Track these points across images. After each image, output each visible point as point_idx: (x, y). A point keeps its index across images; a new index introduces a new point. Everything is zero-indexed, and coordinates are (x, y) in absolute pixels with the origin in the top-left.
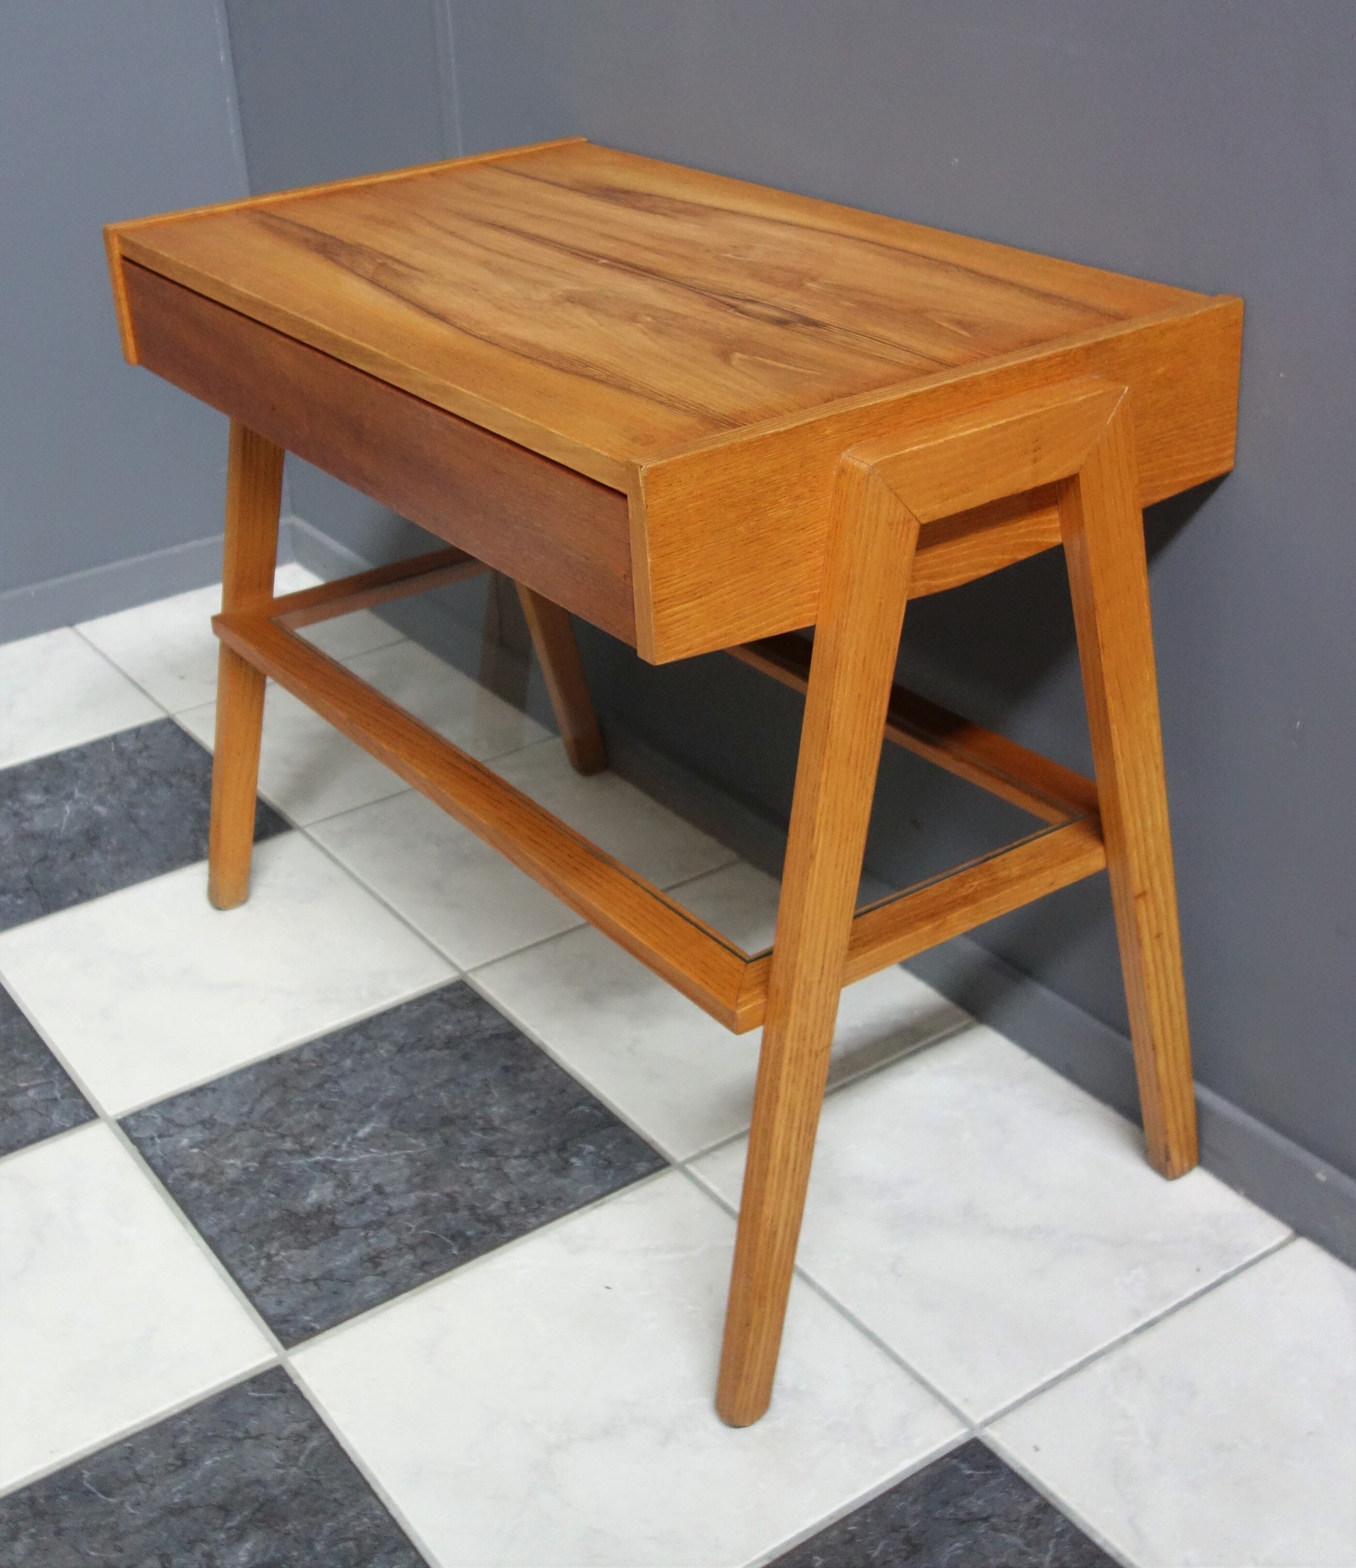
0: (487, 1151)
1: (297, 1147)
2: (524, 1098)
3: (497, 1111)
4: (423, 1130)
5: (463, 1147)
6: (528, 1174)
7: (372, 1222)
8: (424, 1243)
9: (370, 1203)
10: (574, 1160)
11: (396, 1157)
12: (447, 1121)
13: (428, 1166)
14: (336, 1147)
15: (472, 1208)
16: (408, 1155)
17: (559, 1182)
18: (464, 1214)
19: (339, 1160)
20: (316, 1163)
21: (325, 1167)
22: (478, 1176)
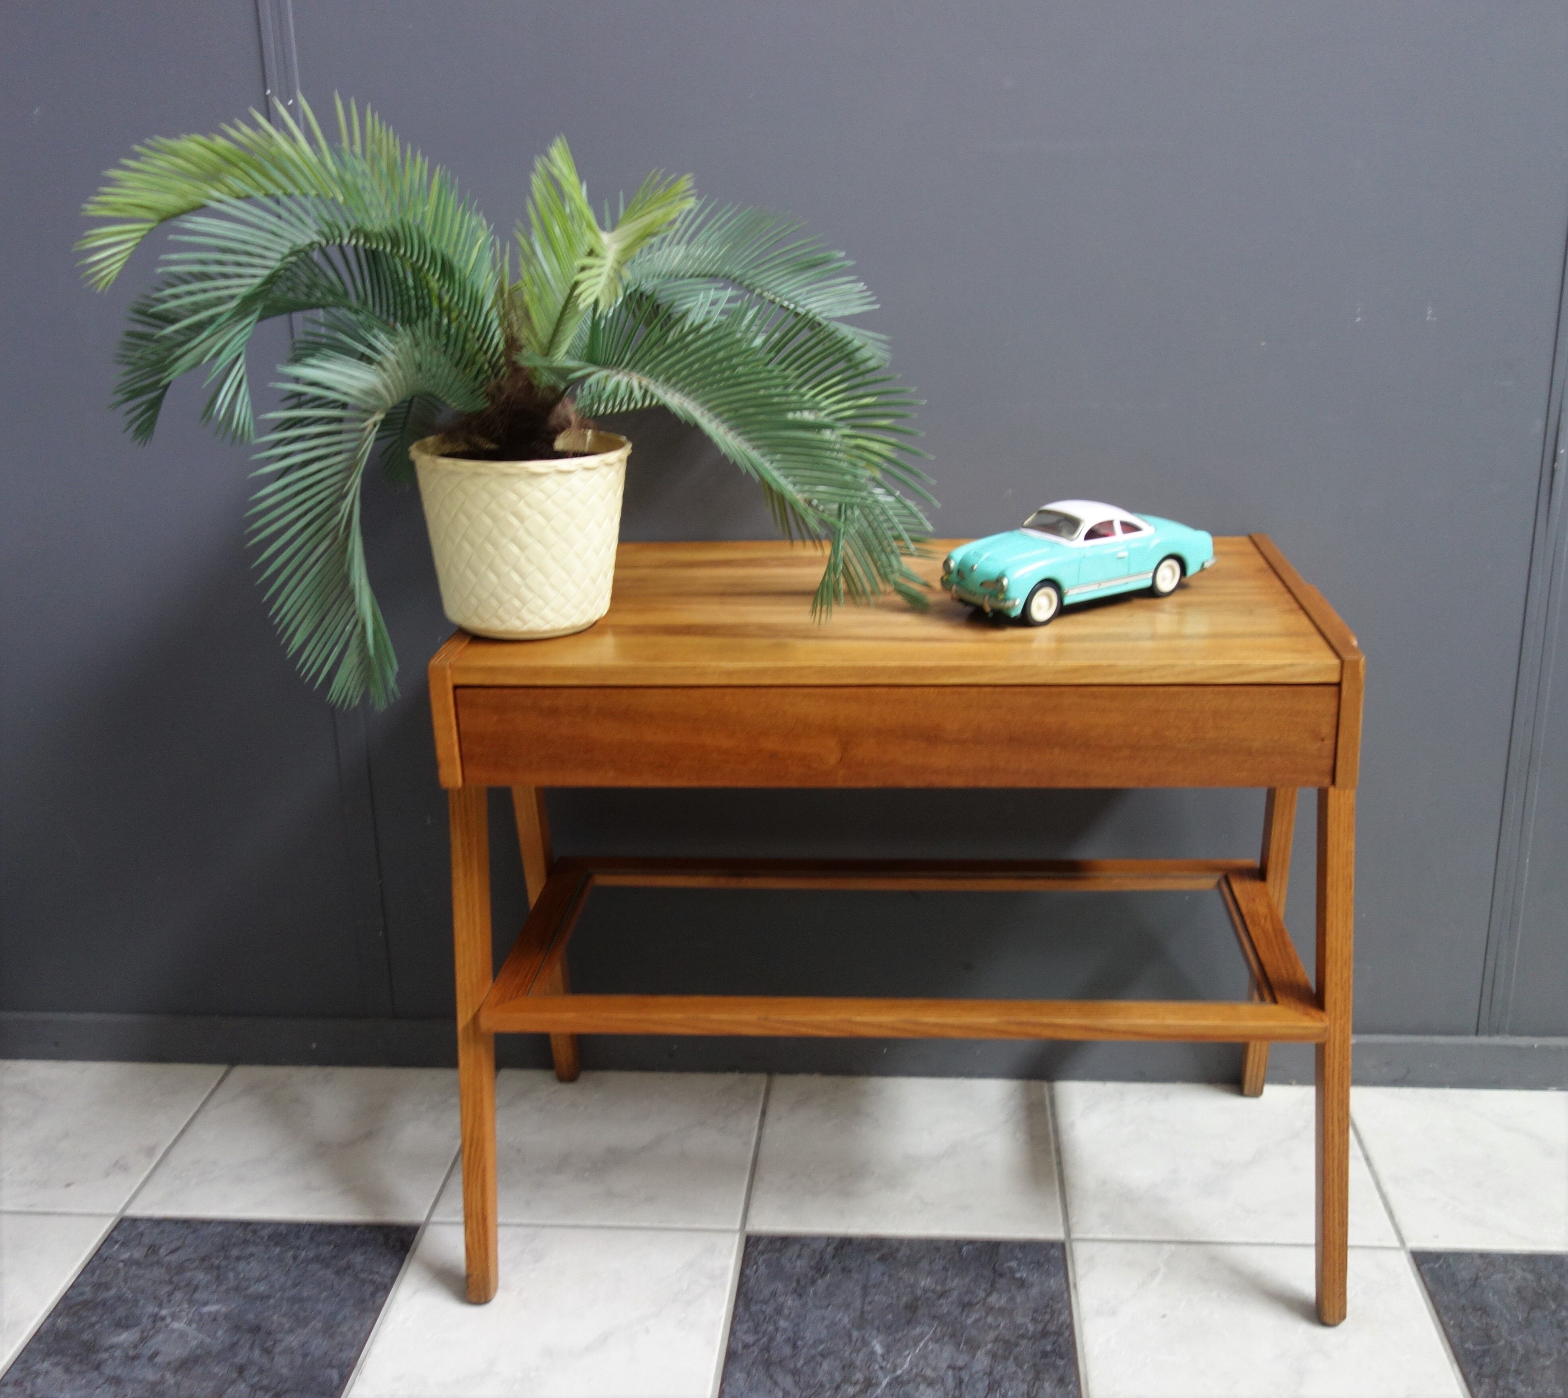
0: (966, 1306)
1: (858, 1387)
2: (924, 1264)
3: (925, 1282)
4: (909, 1322)
5: (949, 1313)
6: (1012, 1299)
7: (989, 1385)
8: (1038, 1373)
9: (966, 1378)
10: (1018, 1275)
11: (926, 1346)
12: (912, 1308)
13: (953, 1336)
14: (881, 1368)
15: (1023, 1336)
16: (930, 1339)
17: (1034, 1291)
18: (1024, 1342)
19: (899, 1372)
20: (889, 1384)
21: (898, 1382)
22: (990, 1319)
